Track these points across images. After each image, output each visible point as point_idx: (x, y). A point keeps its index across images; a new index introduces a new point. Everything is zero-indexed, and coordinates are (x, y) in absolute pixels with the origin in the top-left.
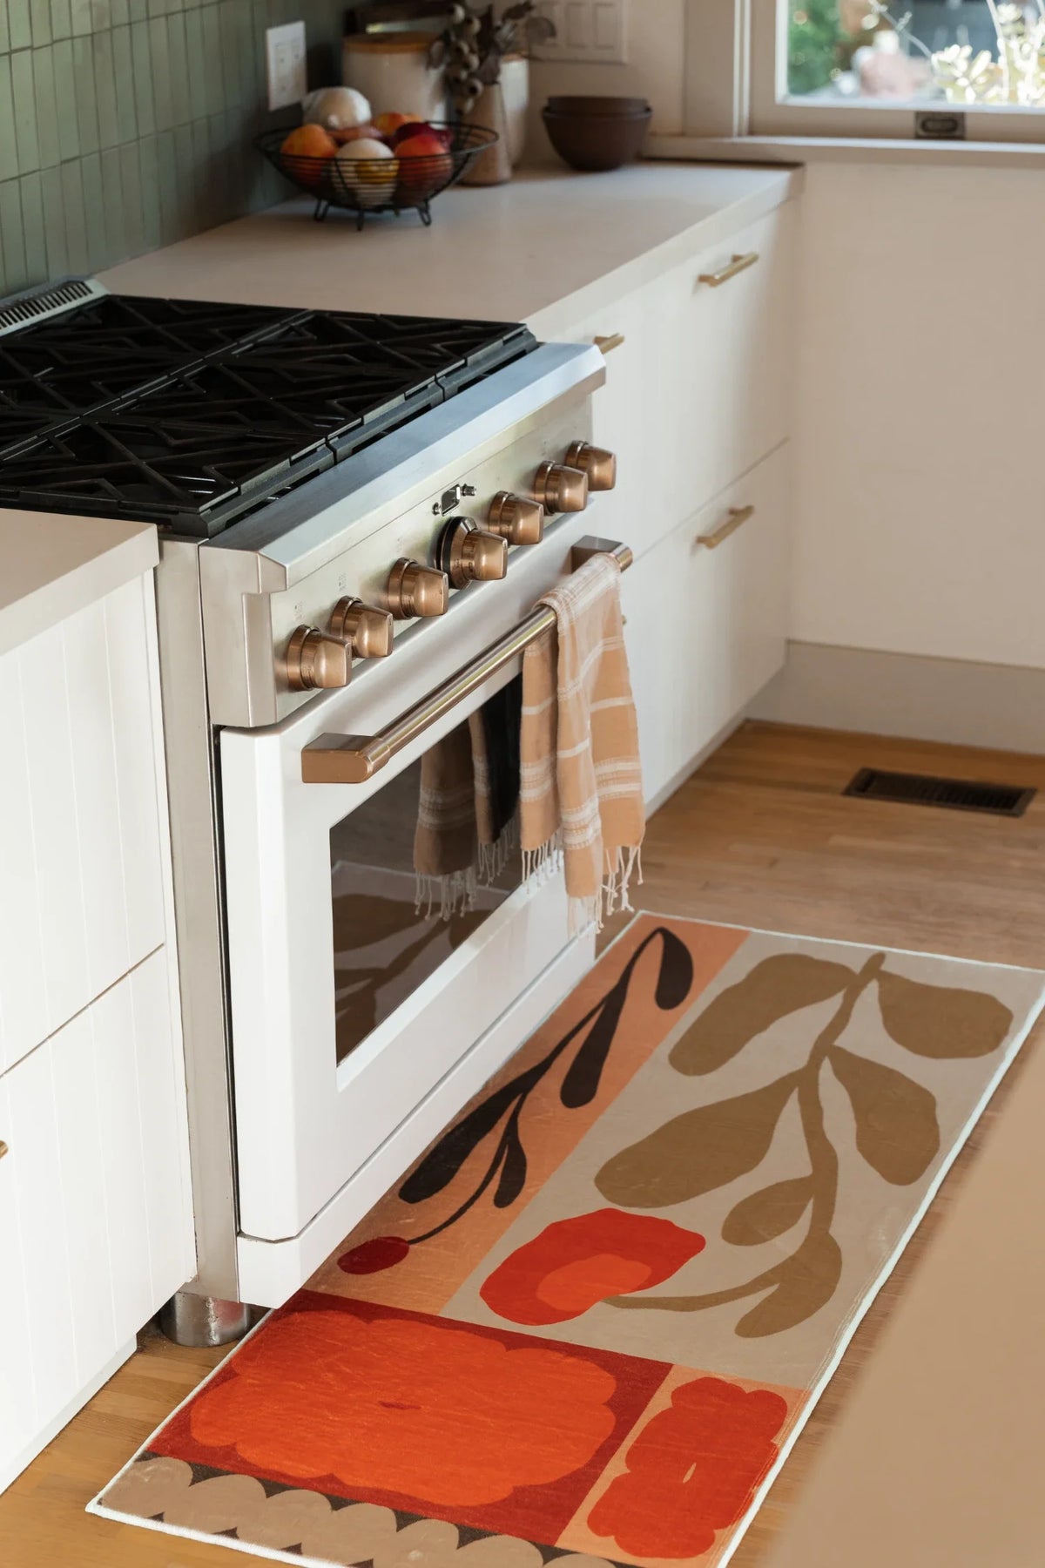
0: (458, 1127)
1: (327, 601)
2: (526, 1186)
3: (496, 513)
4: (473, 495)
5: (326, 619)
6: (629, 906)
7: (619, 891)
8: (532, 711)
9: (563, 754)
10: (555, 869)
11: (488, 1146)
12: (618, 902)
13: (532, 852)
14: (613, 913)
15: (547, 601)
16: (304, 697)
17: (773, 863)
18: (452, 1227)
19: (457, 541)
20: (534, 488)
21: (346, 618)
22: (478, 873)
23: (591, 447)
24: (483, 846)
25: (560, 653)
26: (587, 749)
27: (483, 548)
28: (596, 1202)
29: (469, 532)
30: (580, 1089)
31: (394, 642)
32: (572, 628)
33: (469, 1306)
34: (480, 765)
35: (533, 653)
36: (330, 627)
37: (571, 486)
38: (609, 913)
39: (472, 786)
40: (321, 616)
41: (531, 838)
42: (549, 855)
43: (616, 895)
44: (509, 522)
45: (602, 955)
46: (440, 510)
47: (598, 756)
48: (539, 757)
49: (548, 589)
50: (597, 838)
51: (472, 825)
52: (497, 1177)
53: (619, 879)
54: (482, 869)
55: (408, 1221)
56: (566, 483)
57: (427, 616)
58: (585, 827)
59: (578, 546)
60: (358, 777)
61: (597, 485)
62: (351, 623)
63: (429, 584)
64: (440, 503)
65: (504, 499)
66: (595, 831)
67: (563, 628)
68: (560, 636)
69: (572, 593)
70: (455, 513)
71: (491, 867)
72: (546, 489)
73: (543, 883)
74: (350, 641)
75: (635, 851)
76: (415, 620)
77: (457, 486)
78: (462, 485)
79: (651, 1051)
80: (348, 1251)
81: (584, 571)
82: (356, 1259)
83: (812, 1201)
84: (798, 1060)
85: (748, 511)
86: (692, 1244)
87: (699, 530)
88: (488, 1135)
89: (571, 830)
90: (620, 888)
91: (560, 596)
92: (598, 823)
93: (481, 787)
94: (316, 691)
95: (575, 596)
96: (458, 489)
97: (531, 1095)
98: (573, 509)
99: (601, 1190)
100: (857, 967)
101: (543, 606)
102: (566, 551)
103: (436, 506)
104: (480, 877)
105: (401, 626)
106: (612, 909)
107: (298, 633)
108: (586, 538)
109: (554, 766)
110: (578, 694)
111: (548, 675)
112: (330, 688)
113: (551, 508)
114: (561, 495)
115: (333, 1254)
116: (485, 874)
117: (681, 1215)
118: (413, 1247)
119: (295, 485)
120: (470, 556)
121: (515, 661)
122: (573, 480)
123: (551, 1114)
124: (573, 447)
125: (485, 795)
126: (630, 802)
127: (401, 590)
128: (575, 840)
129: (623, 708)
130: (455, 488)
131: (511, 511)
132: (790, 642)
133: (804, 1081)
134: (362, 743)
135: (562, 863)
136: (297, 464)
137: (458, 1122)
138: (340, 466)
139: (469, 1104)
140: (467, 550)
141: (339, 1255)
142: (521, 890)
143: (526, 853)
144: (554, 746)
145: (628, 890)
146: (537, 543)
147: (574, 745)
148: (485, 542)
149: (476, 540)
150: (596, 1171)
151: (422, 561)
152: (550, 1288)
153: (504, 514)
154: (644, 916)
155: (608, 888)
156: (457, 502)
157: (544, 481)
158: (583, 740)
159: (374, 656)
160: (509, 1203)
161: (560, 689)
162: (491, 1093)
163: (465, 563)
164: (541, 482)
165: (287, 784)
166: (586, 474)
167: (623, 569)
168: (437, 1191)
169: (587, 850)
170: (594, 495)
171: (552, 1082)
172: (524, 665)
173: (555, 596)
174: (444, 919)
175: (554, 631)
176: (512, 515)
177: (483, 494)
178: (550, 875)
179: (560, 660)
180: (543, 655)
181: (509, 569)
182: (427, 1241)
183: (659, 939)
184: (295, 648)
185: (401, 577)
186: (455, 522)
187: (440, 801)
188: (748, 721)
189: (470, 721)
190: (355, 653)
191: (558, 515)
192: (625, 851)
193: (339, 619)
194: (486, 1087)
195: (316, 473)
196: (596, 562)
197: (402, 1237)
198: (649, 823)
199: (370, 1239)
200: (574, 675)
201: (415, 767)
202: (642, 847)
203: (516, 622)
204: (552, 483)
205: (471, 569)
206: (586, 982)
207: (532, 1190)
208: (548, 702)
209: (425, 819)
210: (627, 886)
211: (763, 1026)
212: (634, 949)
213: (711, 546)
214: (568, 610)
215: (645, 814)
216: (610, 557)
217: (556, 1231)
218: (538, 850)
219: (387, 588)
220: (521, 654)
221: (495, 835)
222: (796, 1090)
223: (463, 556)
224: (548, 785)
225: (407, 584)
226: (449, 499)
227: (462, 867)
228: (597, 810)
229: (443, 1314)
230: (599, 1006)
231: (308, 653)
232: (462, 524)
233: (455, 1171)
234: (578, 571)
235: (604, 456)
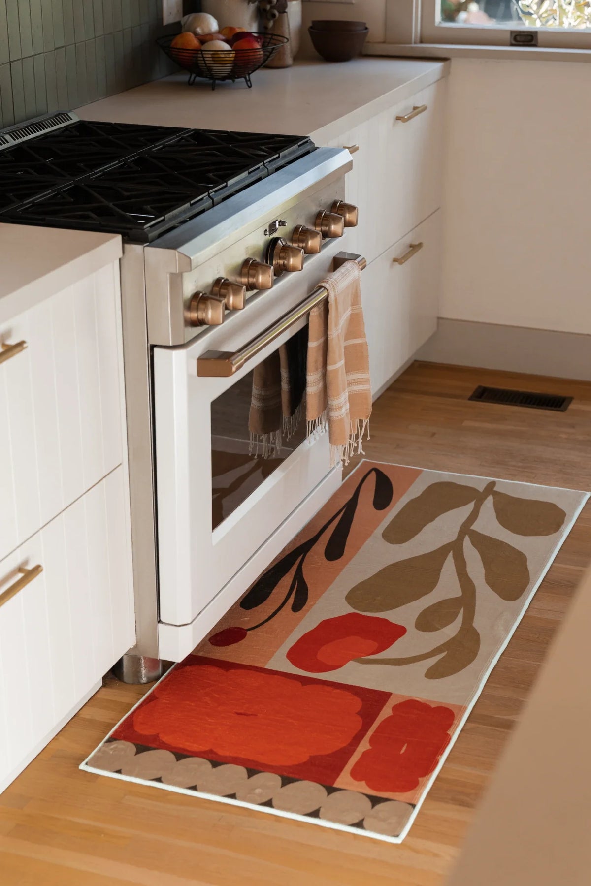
0: (270, 571)
1: (210, 279)
2: (309, 600)
3: (296, 236)
4: (285, 226)
5: (210, 289)
6: (362, 451)
7: (357, 443)
8: (313, 344)
9: (330, 368)
10: (324, 431)
11: (287, 580)
12: (356, 449)
13: (312, 421)
14: (353, 455)
15: (323, 284)
16: (198, 330)
17: (433, 434)
18: (269, 622)
19: (276, 251)
20: (315, 225)
21: (220, 289)
22: (282, 433)
23: (345, 203)
24: (286, 418)
25: (330, 313)
26: (343, 365)
27: (291, 254)
28: (346, 609)
29: (283, 245)
30: (335, 550)
31: (247, 302)
32: (336, 299)
33: (280, 663)
34: (284, 374)
35: (315, 313)
36: (212, 293)
37: (335, 224)
38: (351, 456)
39: (280, 385)
40: (207, 287)
41: (312, 413)
42: (321, 423)
43: (356, 445)
44: (303, 241)
45: (346, 478)
46: (268, 233)
47: (349, 369)
48: (317, 369)
49: (323, 279)
50: (347, 414)
51: (280, 407)
52: (293, 596)
53: (357, 436)
54: (285, 431)
55: (246, 619)
56: (333, 222)
57: (262, 289)
58: (341, 407)
59: (337, 256)
60: (228, 373)
61: (349, 224)
62: (223, 291)
63: (264, 272)
64: (268, 230)
65: (300, 229)
66: (346, 410)
67: (332, 300)
68: (330, 303)
69: (336, 281)
70: (275, 235)
71: (289, 429)
72: (321, 225)
73: (318, 438)
74: (224, 301)
75: (366, 422)
76: (255, 291)
77: (277, 220)
78: (279, 220)
79: (372, 532)
80: (214, 634)
81: (342, 270)
82: (218, 638)
83: (462, 610)
84: (451, 536)
85: (420, 245)
86: (400, 631)
87: (394, 256)
88: (287, 575)
89: (333, 409)
90: (358, 441)
91: (330, 282)
92: (348, 405)
93: (285, 386)
94: (205, 327)
95: (337, 282)
96: (277, 222)
97: (309, 554)
98: (336, 236)
99: (349, 603)
100: (481, 489)
101: (321, 287)
102: (331, 260)
103: (266, 231)
104: (284, 435)
105: (250, 294)
106: (353, 453)
107: (196, 296)
108: (341, 252)
109: (325, 375)
110: (338, 335)
111: (322, 326)
112: (213, 326)
113: (325, 235)
114: (330, 228)
115: (206, 636)
116: (286, 433)
117: (394, 616)
118: (249, 632)
119: (191, 218)
120: (284, 259)
121: (304, 317)
122: (336, 220)
123: (320, 564)
124: (335, 203)
125: (287, 390)
126: (362, 395)
127: (248, 275)
128: (335, 415)
129: (361, 345)
130: (275, 222)
131: (304, 236)
132: (439, 318)
133: (455, 548)
134: (228, 356)
135: (327, 428)
136: (193, 206)
137: (270, 568)
138: (216, 208)
139: (276, 558)
140: (282, 255)
141: (209, 637)
142: (306, 441)
143: (309, 422)
144: (325, 363)
145: (361, 442)
146: (318, 253)
147: (335, 363)
148: (292, 251)
149: (287, 250)
150: (346, 593)
151: (258, 260)
152: (324, 654)
153: (301, 237)
154: (365, 462)
155: (351, 442)
156: (276, 229)
157: (321, 221)
158: (341, 360)
159: (235, 309)
160: (299, 610)
161: (329, 333)
162: (287, 553)
163: (281, 262)
164: (319, 221)
165: (190, 376)
166: (343, 218)
167: (361, 270)
168: (260, 604)
169: (341, 420)
170: (346, 229)
171: (320, 547)
172: (310, 320)
173: (326, 282)
174: (265, 458)
175: (326, 301)
176: (304, 237)
177: (289, 226)
178: (321, 434)
179: (329, 317)
180: (320, 314)
181: (305, 266)
182: (256, 629)
183: (374, 473)
184: (194, 304)
185: (248, 268)
186: (276, 240)
187: (263, 393)
188: (416, 361)
189: (279, 350)
190: (226, 307)
191: (327, 239)
192: (361, 421)
193: (217, 289)
194: (284, 550)
195: (203, 211)
196: (348, 265)
197: (243, 627)
198: (374, 405)
199: (226, 628)
200: (337, 325)
201: (250, 374)
202: (369, 420)
203: (305, 296)
204: (325, 222)
205: (284, 265)
206: (335, 496)
207: (312, 603)
208: (322, 340)
209: (255, 403)
210: (362, 441)
211: (432, 520)
212: (360, 479)
213: (401, 263)
214: (334, 289)
215: (371, 401)
216: (355, 262)
217: (326, 625)
218: (315, 420)
219: (241, 274)
220: (308, 314)
221: (292, 413)
222: (452, 552)
223: (280, 258)
224: (321, 385)
225: (251, 272)
226: (272, 228)
227: (274, 430)
228: (347, 399)
229: (267, 667)
230: (344, 507)
231: (202, 306)
232: (279, 241)
233: (270, 593)
234: (338, 269)
235: (351, 208)
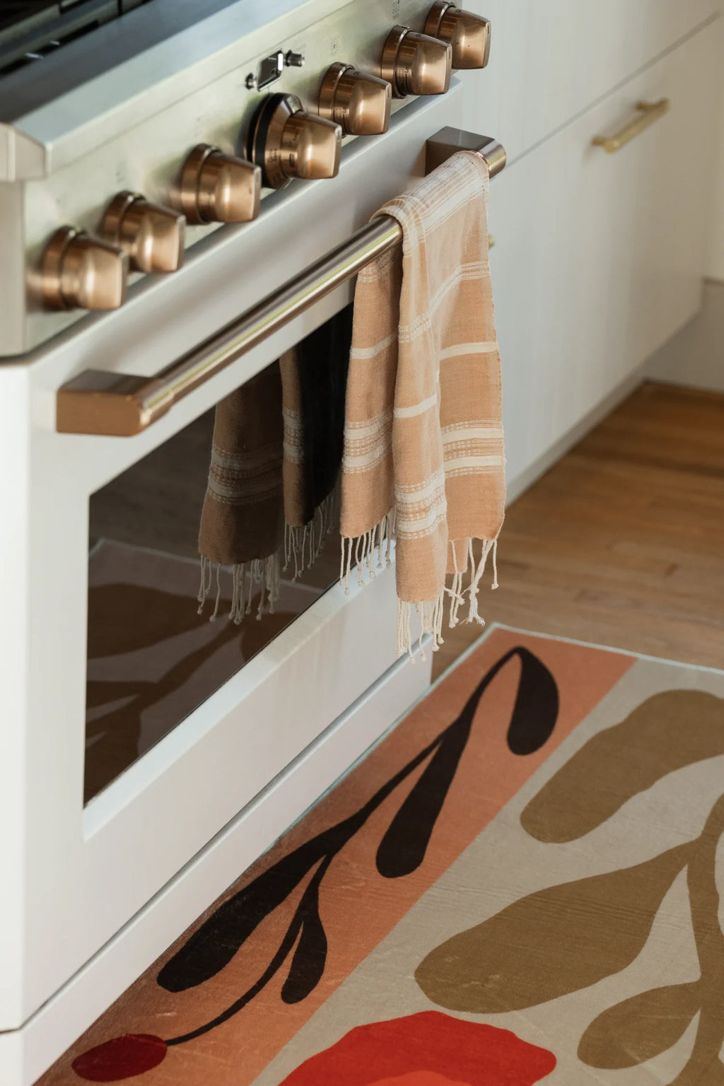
0: (239, 895)
1: (100, 195)
2: (325, 975)
3: (329, 91)
4: (300, 65)
5: (96, 220)
6: (478, 617)
7: (466, 596)
8: (363, 354)
9: (402, 413)
10: (384, 563)
11: (279, 921)
12: (464, 611)
13: (355, 540)
14: (457, 625)
15: (390, 210)
16: (63, 320)
17: (672, 569)
18: (225, 1025)
19: (275, 125)
20: (381, 61)
21: (123, 219)
22: (282, 564)
23: (460, 11)
24: (291, 529)
25: (404, 280)
26: (434, 407)
27: (309, 136)
28: (415, 1001)
29: (292, 115)
30: (401, 854)
31: (186, 254)
32: (422, 248)
34: (291, 422)
35: (368, 278)
36: (102, 229)
37: (429, 61)
38: (452, 625)
39: (281, 448)
40: (89, 215)
41: (354, 523)
42: (377, 544)
43: (461, 601)
44: (345, 104)
45: (442, 678)
46: (255, 84)
47: (447, 418)
48: (370, 415)
49: (392, 195)
50: (441, 525)
51: (278, 500)
52: (288, 962)
53: (466, 583)
54: (288, 558)
55: (169, 1014)
56: (423, 57)
57: (232, 221)
58: (426, 510)
59: (434, 140)
60: (130, 428)
61: (464, 62)
62: (129, 226)
63: (236, 181)
64: (256, 74)
65: (341, 73)
66: (438, 517)
67: (410, 248)
68: (405, 257)
69: (424, 203)
70: (274, 87)
71: (299, 556)
72: (396, 62)
73: (367, 581)
74: (128, 250)
75: (490, 545)
76: (215, 226)
77: (280, 52)
78: (286, 51)
79: (498, 808)
80: (88, 1049)
81: (441, 174)
82: (96, 1061)
83: (699, 1013)
84: (689, 829)
85: (661, 106)
86: (539, 1063)
87: (595, 130)
88: (279, 907)
89: (407, 513)
90: (469, 592)
91: (408, 205)
92: (443, 507)
93: (291, 452)
94: (79, 314)
95: (427, 206)
96: (281, 57)
97: (335, 859)
98: (430, 91)
99: (422, 986)
101: (386, 216)
102: (422, 143)
103: (250, 77)
104: (285, 569)
105: (199, 232)
106: (457, 620)
107: (59, 237)
108: (446, 130)
109: (389, 428)
110: (424, 335)
111: (387, 308)
112: (97, 311)
113: (402, 88)
114: (416, 71)
115: (67, 1053)
116: (291, 565)
118: (172, 1050)
119: (66, 40)
120: (291, 146)
121: (345, 285)
122: (433, 53)
123: (362, 884)
124: (435, 9)
125: (297, 462)
126: (482, 481)
127: (198, 186)
128: (412, 527)
129: (483, 358)
130: (276, 55)
131: (349, 90)
132: (708, 282)
133: (696, 857)
134: (136, 386)
135: (393, 557)
136: (70, 13)
137: (239, 890)
138: (128, 19)
139: (256, 865)
140: (288, 137)
141: (74, 1055)
142: (338, 588)
143: (347, 541)
144: (390, 401)
145: (477, 595)
146: (382, 133)
147: (416, 402)
148: (312, 129)
149: (301, 125)
150: (417, 960)
151: (228, 148)
153: (339, 92)
154: (498, 631)
155: (452, 593)
156: (278, 74)
157: (395, 52)
158: (428, 396)
159: (158, 271)
160: (300, 999)
161: (403, 328)
162: (286, 852)
163: (285, 154)
164: (390, 53)
165: (35, 435)
166: (450, 48)
167: (493, 174)
168: (207, 978)
169: (426, 540)
170: (460, 74)
171: (367, 842)
172: (357, 294)
173: (400, 204)
174: (235, 621)
175: (396, 252)
176: (349, 94)
177: (313, 66)
178: (378, 571)
179: (404, 289)
180: (381, 281)
181: (342, 166)
182: (190, 1042)
183: (516, 661)
184: (53, 255)
185: (199, 168)
186: (274, 100)
187: (236, 466)
188: (647, 383)
189: (281, 364)
190: (133, 265)
191: (411, 98)
192: (477, 544)
193: (113, 220)
194: (279, 844)
195: (93, 26)
196: (459, 163)
197: (159, 1035)
198: (510, 510)
199: (116, 1036)
200: (420, 311)
201: (206, 420)
202: (497, 540)
203: (348, 235)
204: (405, 56)
205: (291, 162)
206: (417, 714)
207: (332, 983)
208: (385, 344)
209: (216, 488)
210: (478, 590)
211: (646, 784)
212: (483, 673)
213: (611, 150)
214: (418, 224)
215: (504, 498)
216: (477, 157)
217: (361, 1037)
218: (362, 537)
219: (179, 182)
220: (352, 279)
221: (307, 515)
222: (685, 869)
223: (283, 145)
224: (379, 451)
225: (206, 178)
226: (268, 70)
227: (261, 554)
228: (443, 489)
230: (433, 746)
231: (71, 262)
232: (283, 104)
233: (234, 952)
234: (433, 173)
235: (475, 24)
